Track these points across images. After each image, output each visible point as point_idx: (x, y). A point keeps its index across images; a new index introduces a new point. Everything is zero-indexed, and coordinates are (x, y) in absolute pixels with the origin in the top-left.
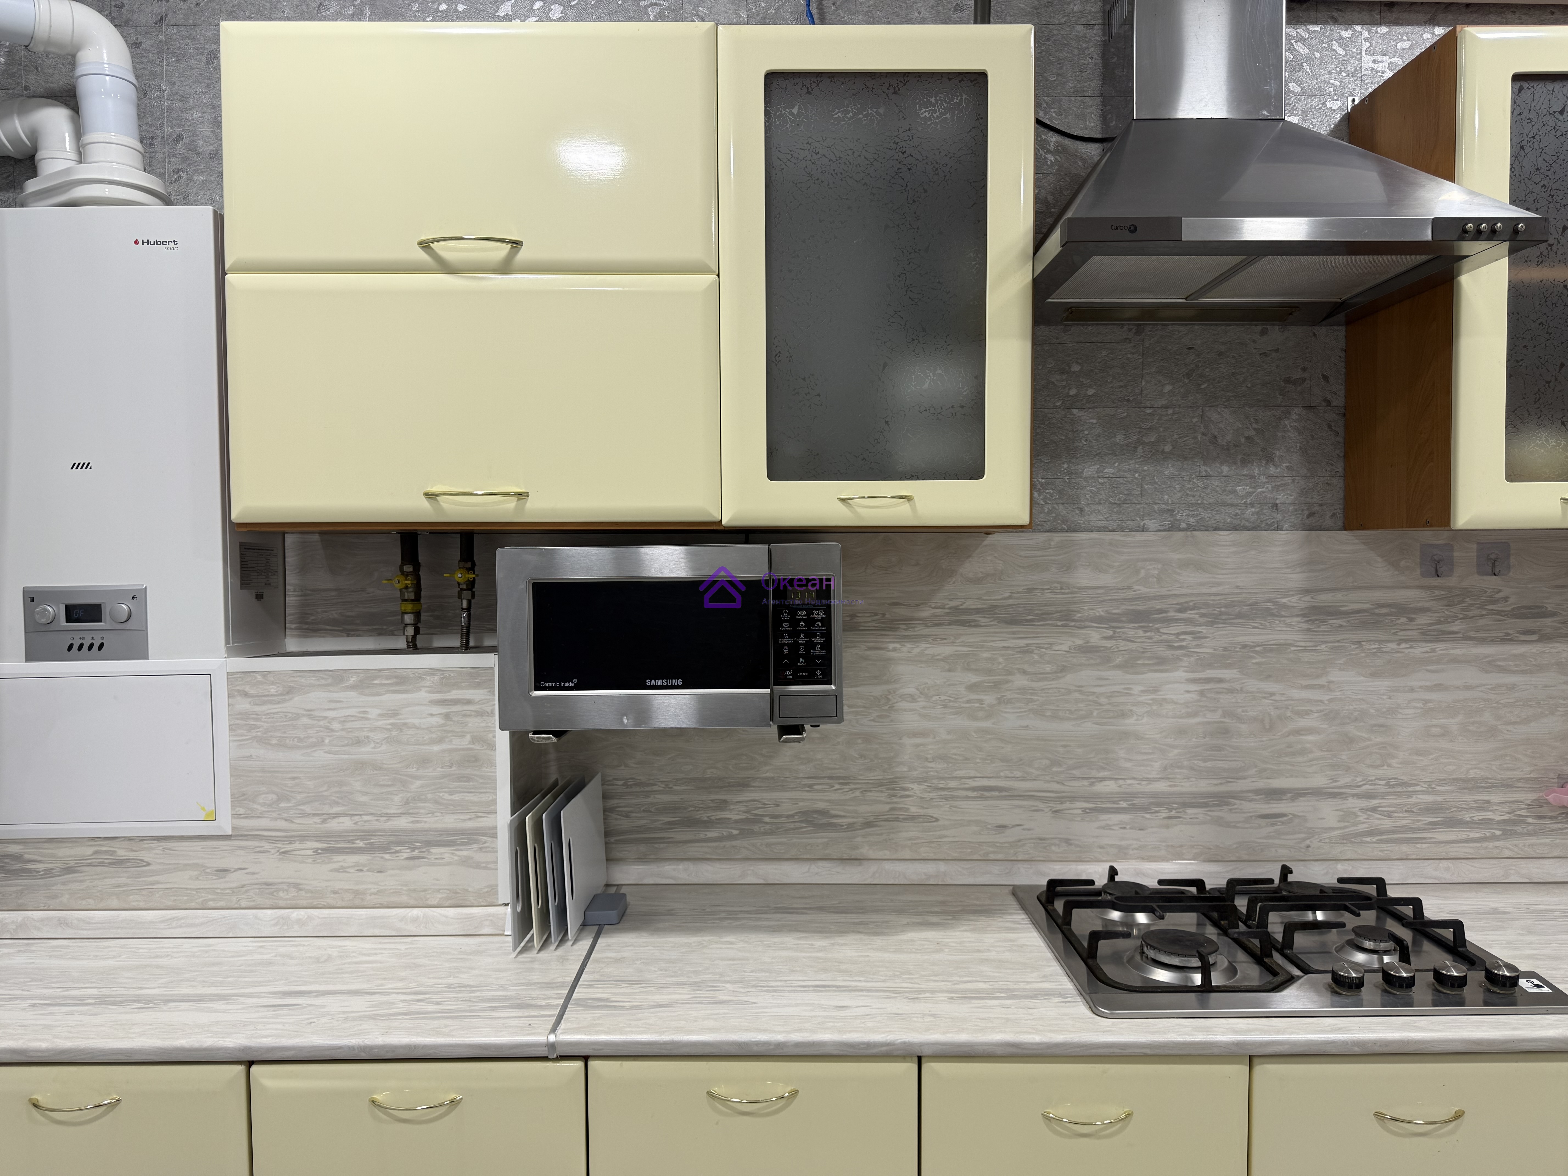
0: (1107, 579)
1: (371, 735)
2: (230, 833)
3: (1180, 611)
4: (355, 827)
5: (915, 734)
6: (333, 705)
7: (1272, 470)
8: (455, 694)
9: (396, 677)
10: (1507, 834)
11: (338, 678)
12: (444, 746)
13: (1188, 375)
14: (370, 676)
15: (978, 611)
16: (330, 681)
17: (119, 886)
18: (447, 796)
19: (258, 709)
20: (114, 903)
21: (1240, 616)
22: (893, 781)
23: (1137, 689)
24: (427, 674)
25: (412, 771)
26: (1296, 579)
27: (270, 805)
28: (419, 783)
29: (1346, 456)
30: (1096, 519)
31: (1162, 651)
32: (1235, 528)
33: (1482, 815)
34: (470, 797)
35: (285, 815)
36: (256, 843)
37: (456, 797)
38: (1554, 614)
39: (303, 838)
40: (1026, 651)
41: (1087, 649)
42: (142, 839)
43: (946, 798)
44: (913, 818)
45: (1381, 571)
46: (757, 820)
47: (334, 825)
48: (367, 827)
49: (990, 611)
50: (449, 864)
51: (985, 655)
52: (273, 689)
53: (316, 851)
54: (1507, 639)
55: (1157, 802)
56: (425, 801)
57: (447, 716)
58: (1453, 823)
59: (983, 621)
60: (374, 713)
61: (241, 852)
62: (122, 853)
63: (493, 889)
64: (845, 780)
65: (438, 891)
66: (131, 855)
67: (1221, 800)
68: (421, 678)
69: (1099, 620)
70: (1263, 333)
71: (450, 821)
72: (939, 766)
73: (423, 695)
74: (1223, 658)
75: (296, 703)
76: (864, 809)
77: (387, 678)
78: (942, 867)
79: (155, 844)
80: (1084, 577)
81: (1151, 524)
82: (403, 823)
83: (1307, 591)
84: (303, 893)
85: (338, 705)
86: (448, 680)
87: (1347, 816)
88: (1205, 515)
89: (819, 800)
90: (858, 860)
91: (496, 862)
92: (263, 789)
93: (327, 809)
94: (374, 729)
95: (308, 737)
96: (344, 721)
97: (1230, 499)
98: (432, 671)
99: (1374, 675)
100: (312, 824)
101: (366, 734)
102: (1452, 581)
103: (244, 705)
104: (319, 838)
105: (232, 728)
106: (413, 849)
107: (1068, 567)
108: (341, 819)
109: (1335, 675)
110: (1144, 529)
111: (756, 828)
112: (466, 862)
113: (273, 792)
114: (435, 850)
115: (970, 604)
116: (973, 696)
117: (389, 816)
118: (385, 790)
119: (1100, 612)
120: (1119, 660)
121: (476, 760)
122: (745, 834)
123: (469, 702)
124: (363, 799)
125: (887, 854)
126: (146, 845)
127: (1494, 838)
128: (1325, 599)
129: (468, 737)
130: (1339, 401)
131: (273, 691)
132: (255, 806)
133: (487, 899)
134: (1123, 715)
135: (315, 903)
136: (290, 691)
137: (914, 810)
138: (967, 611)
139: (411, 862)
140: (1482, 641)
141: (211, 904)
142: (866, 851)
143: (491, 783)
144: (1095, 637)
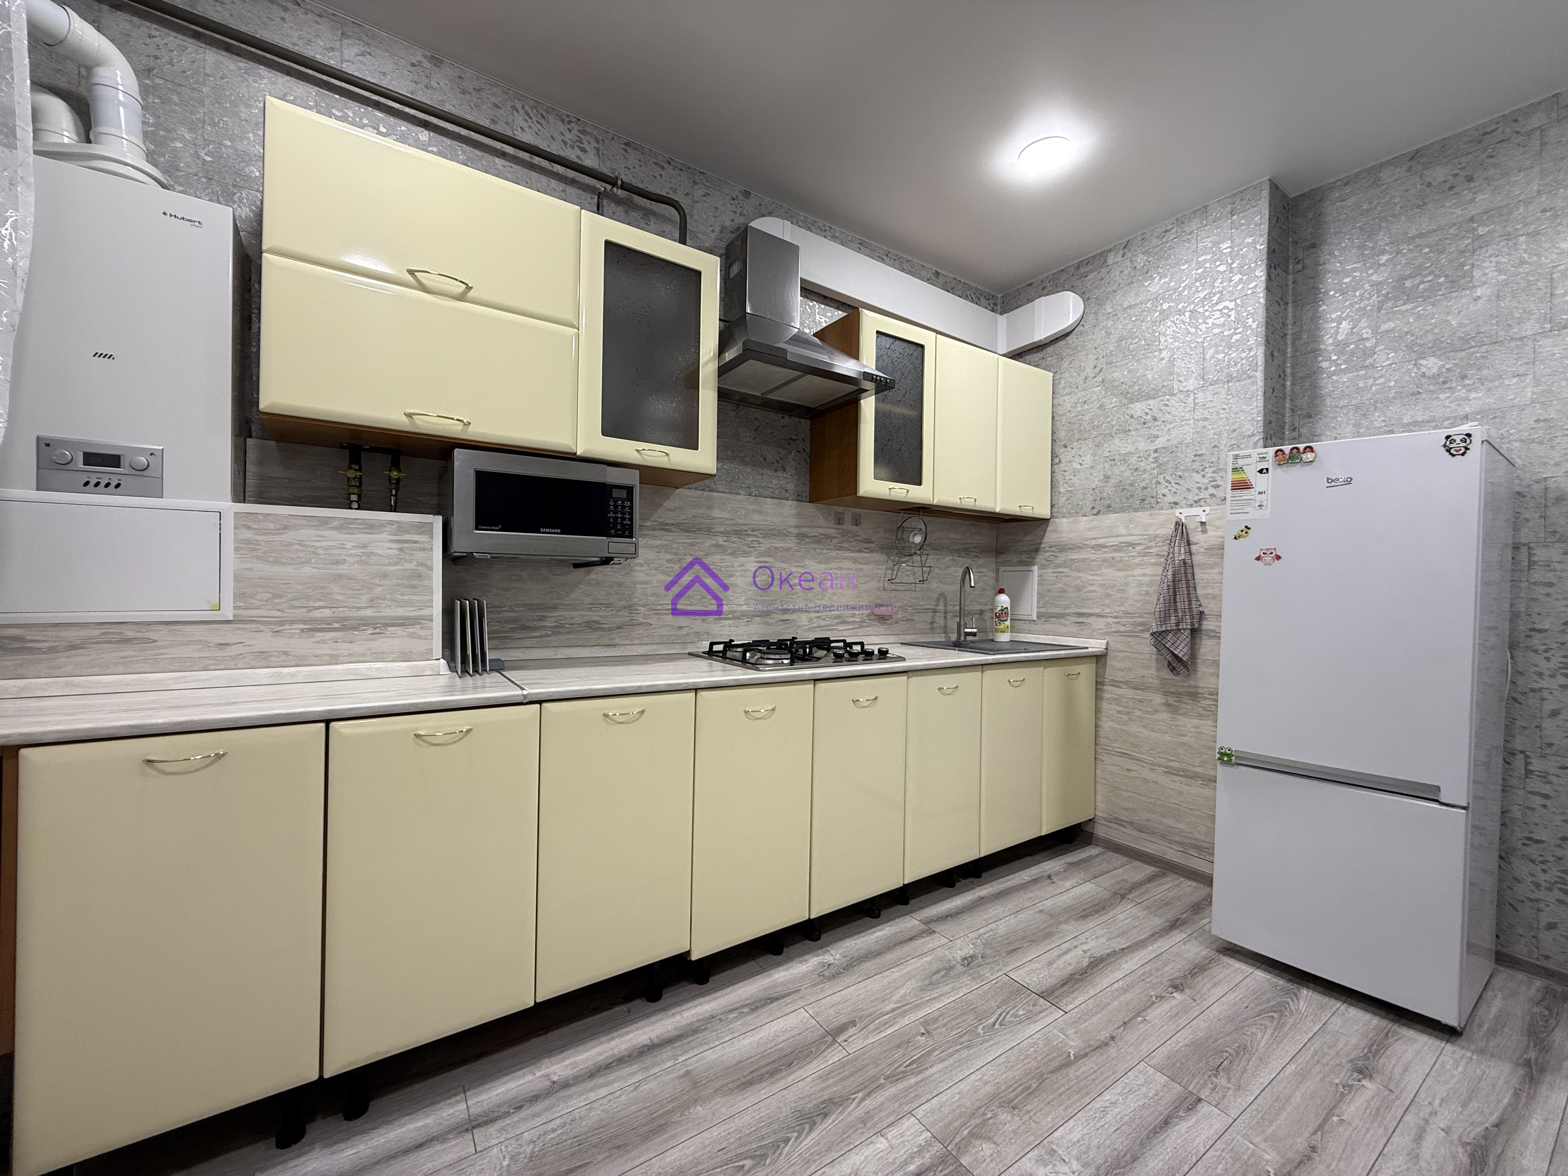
0: (725, 515)
1: (347, 558)
2: (232, 619)
3: (753, 531)
4: (333, 615)
5: (642, 583)
6: (319, 539)
7: (785, 475)
8: (406, 537)
9: (367, 524)
10: (861, 627)
11: (324, 522)
12: (398, 567)
13: (756, 430)
14: (348, 522)
15: (672, 524)
16: (317, 523)
17: (125, 657)
18: (399, 597)
19: (258, 538)
20: (121, 669)
21: (774, 535)
22: (631, 606)
23: (736, 564)
24: (388, 524)
25: (377, 581)
26: (793, 521)
27: (266, 601)
28: (381, 588)
29: (810, 473)
30: (720, 488)
31: (746, 548)
32: (772, 498)
33: (853, 619)
34: (414, 597)
35: (278, 607)
36: (253, 626)
37: (406, 597)
38: (874, 542)
39: (292, 622)
40: (692, 545)
41: (717, 546)
42: (150, 624)
43: (656, 614)
44: (640, 624)
45: (822, 521)
46: (562, 626)
47: (317, 614)
48: (342, 615)
49: (677, 525)
50: (401, 637)
51: (675, 546)
52: (272, 526)
53: (302, 630)
54: (860, 551)
55: (744, 615)
56: (384, 599)
57: (401, 550)
58: (844, 622)
59: (674, 530)
60: (349, 545)
61: (239, 632)
62: (130, 634)
63: (430, 651)
64: (608, 605)
65: (392, 653)
66: (139, 635)
67: (766, 614)
68: (383, 526)
69: (722, 533)
70: (783, 418)
71: (401, 612)
72: (653, 599)
73: (384, 536)
74: (768, 553)
75: (290, 536)
76: (617, 620)
77: (360, 524)
78: (655, 647)
79: (163, 627)
80: (716, 513)
81: (742, 492)
82: (369, 612)
83: (797, 527)
84: (291, 657)
85: (322, 539)
86: (401, 528)
87: (810, 620)
88: (762, 491)
89: (594, 616)
90: (615, 645)
91: (432, 635)
92: (261, 590)
93: (311, 604)
94: (350, 555)
95: (299, 558)
96: (326, 549)
97: (770, 485)
98: (392, 523)
99: (819, 562)
100: (301, 613)
101: (343, 557)
102: (844, 527)
103: (247, 535)
104: (304, 622)
105: (236, 549)
106: (375, 629)
107: (710, 508)
108: (322, 610)
109: (807, 562)
110: (739, 494)
111: (561, 630)
112: (412, 636)
113: (267, 592)
114: (390, 629)
115: (668, 521)
116: (669, 565)
117: (359, 608)
118: (355, 592)
119: (722, 529)
120: (729, 551)
121: (420, 576)
122: (555, 633)
123: (416, 542)
124: (340, 597)
125: (628, 642)
126: (153, 627)
127: (857, 628)
128: (804, 530)
129: (415, 563)
130: (808, 450)
131: (272, 527)
132: (254, 601)
133: (427, 655)
134: (731, 576)
135: (301, 663)
136: (286, 528)
137: (641, 620)
138: (667, 524)
139: (374, 636)
140: (853, 551)
141: (213, 667)
142: (617, 641)
143: (430, 589)
144: (720, 540)
